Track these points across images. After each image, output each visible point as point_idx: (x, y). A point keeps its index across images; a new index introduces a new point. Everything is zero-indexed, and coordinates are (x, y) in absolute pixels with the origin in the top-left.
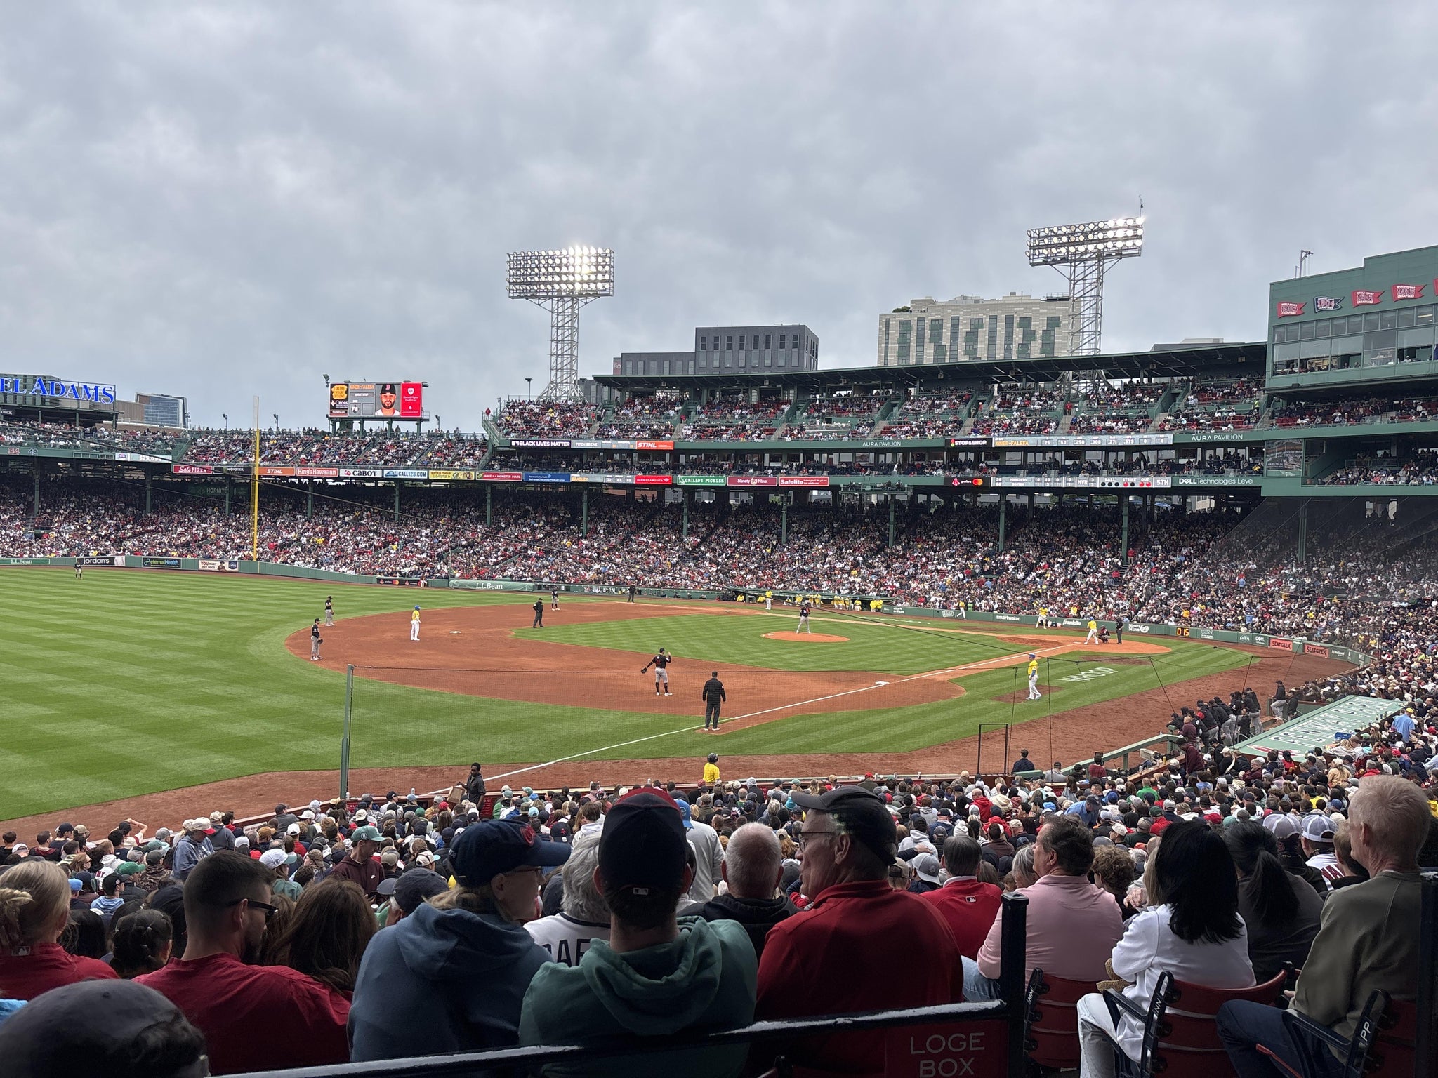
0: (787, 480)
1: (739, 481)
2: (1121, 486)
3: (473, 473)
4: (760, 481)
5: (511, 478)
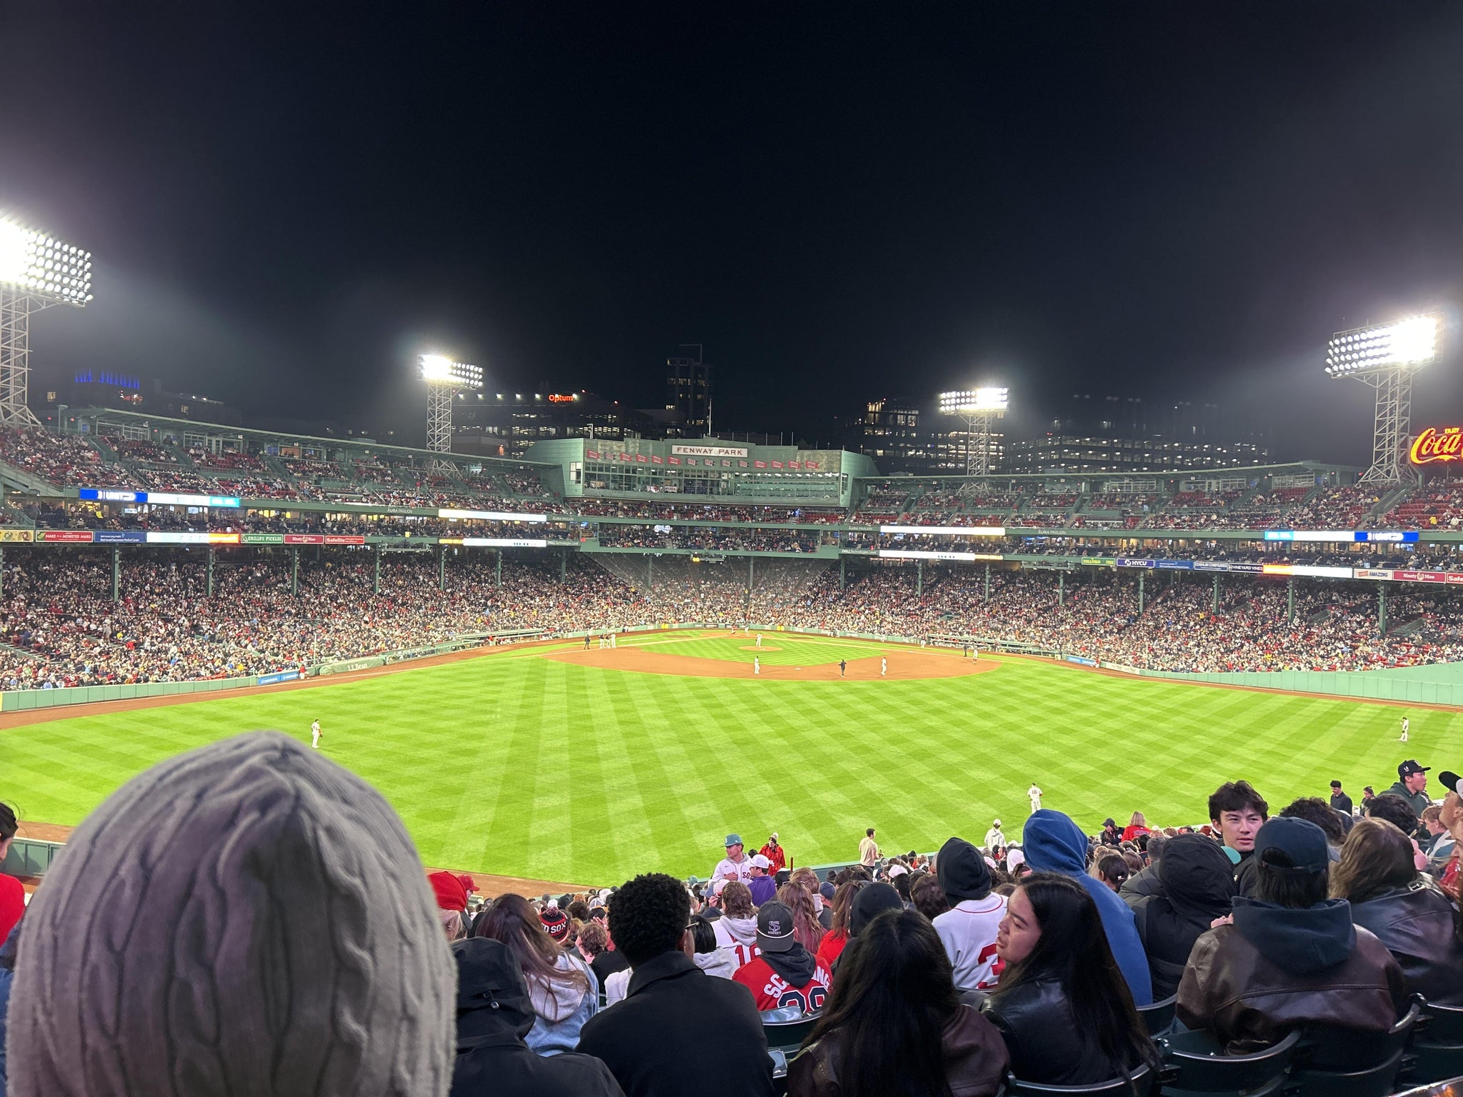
0: (332, 538)
1: (294, 539)
2: (522, 545)
3: (31, 532)
4: (310, 539)
5: (80, 539)
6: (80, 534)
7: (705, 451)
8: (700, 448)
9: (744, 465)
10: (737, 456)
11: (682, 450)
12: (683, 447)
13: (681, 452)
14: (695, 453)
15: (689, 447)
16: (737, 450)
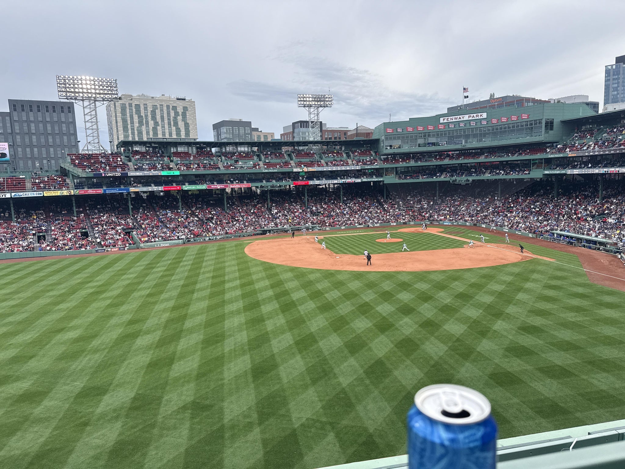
0: (233, 185)
1: (212, 187)
3: (72, 191)
4: (221, 186)
5: (96, 192)
6: (96, 191)
7: (460, 118)
8: (457, 117)
9: (484, 123)
10: (480, 118)
11: (446, 120)
12: (446, 118)
13: (446, 121)
14: (454, 120)
15: (450, 117)
16: (479, 114)
